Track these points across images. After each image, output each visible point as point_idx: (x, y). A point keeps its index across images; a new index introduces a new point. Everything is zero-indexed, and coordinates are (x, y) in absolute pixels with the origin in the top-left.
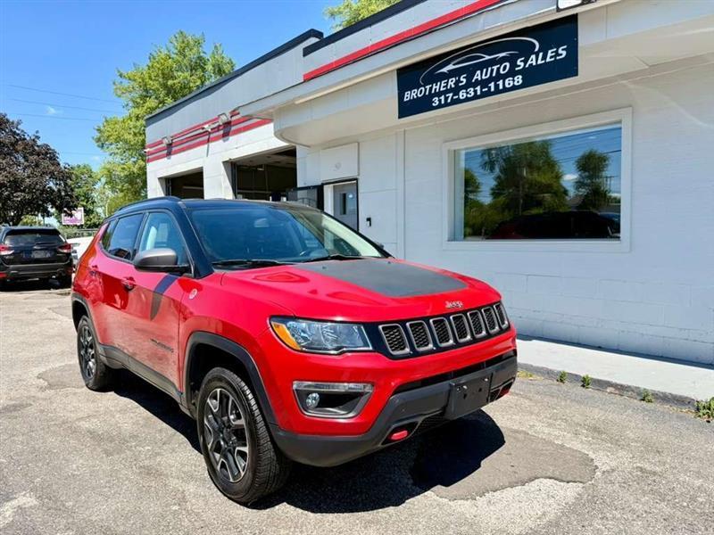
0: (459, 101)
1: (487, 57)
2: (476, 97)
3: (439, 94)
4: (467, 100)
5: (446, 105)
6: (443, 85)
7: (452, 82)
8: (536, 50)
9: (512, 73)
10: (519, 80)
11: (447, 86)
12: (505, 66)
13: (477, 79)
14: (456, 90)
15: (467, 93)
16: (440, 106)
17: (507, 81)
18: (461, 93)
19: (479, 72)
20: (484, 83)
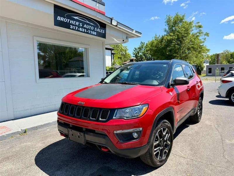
0: (79, 31)
1: (88, 22)
2: (84, 32)
3: (73, 25)
4: (82, 32)
5: (75, 30)
6: (74, 22)
7: (77, 23)
8: (99, 28)
9: (94, 30)
10: (95, 33)
11: (76, 24)
12: (92, 28)
13: (85, 27)
14: (79, 27)
15: (82, 30)
16: (73, 29)
17: (93, 32)
18: (80, 28)
19: (85, 25)
20: (87, 29)
